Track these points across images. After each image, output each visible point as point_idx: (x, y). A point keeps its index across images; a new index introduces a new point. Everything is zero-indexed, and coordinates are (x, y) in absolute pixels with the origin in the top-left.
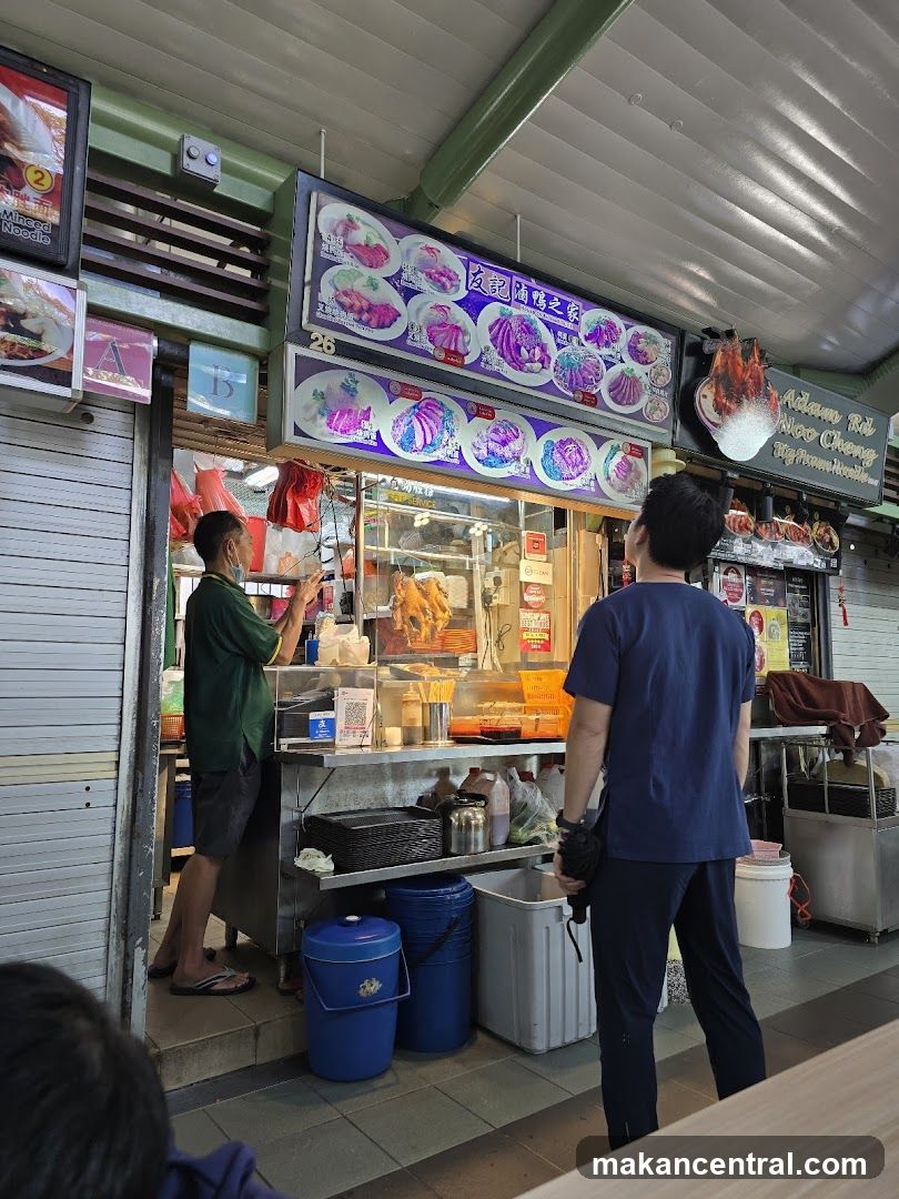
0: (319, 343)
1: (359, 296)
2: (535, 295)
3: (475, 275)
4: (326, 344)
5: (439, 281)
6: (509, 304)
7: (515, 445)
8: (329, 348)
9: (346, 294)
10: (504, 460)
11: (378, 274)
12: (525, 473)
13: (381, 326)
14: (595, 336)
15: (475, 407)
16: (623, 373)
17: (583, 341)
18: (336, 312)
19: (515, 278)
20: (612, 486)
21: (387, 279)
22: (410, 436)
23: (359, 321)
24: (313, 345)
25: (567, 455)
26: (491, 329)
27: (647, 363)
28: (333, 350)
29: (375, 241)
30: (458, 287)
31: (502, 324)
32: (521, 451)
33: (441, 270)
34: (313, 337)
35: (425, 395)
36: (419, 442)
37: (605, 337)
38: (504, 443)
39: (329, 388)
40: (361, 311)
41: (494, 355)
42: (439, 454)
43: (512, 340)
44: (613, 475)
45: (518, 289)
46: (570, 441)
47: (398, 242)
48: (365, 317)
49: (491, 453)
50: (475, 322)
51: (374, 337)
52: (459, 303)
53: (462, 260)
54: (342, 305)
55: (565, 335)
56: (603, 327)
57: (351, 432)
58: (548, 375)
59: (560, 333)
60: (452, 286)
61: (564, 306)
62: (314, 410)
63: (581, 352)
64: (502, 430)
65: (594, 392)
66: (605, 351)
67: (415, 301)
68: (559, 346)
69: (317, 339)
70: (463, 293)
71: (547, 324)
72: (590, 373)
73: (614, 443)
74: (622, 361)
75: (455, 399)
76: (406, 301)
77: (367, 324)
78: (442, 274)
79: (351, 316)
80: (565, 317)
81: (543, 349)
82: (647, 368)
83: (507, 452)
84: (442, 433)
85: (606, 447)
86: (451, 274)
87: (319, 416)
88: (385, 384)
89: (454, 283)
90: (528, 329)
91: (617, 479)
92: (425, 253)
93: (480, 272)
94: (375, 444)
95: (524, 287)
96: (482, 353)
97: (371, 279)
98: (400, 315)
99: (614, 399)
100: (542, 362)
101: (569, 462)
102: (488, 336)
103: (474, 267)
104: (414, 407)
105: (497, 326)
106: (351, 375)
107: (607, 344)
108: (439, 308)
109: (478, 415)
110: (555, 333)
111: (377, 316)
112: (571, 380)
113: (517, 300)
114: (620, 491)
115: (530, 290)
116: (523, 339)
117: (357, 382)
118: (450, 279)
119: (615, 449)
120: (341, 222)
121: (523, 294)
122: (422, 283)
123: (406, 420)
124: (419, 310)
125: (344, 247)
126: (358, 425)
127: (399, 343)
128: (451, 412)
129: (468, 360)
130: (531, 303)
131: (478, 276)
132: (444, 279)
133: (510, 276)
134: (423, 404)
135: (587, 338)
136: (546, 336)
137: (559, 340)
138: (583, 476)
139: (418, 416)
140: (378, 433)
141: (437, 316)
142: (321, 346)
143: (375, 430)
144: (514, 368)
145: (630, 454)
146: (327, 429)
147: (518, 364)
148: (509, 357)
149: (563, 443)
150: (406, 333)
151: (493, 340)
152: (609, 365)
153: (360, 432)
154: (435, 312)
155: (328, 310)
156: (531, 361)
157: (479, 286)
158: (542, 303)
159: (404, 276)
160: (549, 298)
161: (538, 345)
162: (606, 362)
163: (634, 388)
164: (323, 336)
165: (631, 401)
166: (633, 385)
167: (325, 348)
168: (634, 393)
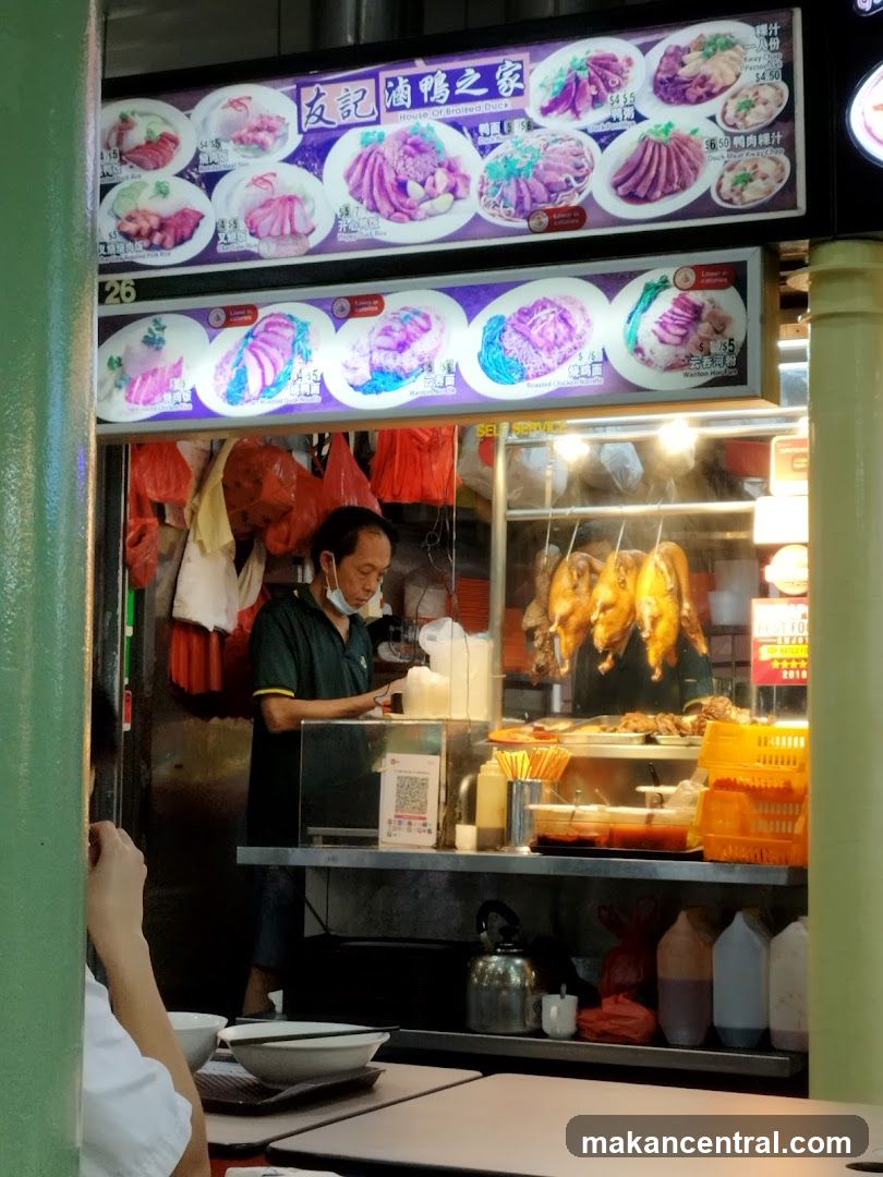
0: (115, 293)
1: (145, 214)
2: (425, 86)
3: (311, 105)
4: (124, 290)
5: (255, 141)
6: (377, 122)
7: (422, 346)
8: (128, 294)
9: (130, 219)
10: (399, 377)
11: (166, 174)
12: (444, 386)
13: (180, 241)
14: (568, 98)
15: (347, 304)
16: (645, 142)
17: (537, 118)
18: (121, 249)
19: (383, 75)
20: (648, 363)
21: (181, 175)
22: (240, 382)
23: (151, 247)
24: (109, 299)
25: (534, 332)
26: (348, 176)
27: (710, 95)
28: (133, 295)
29: (158, 131)
30: (285, 137)
31: (367, 160)
32: (436, 350)
33: (255, 122)
34: (107, 289)
35: (262, 313)
36: (254, 383)
37: (592, 90)
38: (402, 347)
39: (128, 350)
40: (151, 233)
41: (360, 213)
42: (287, 396)
43: (389, 178)
44: (649, 342)
45: (390, 91)
46: (542, 304)
47: (188, 116)
48: (157, 238)
49: (379, 370)
50: (320, 176)
51: (173, 259)
52: (290, 160)
53: (287, 93)
54: (127, 236)
55: (496, 126)
56: (583, 75)
57: (157, 399)
58: (471, 206)
59: (483, 128)
60: (276, 138)
61: (488, 78)
62: (110, 384)
63: (534, 140)
64: (397, 326)
65: (576, 201)
66: (594, 118)
67: (221, 187)
68: (483, 150)
69: (112, 289)
70: (294, 141)
71: (456, 124)
72: (560, 170)
73: (653, 277)
74: (639, 118)
75: (311, 302)
76: (209, 191)
77: (161, 246)
78: (258, 129)
79: (140, 244)
80: (494, 94)
81: (451, 169)
82: (713, 106)
83: (408, 360)
84: (291, 362)
85: (631, 293)
86: (274, 123)
87: (116, 390)
88: (201, 316)
89: (278, 133)
90: (416, 146)
91: (661, 347)
92: (231, 111)
93: (319, 95)
94: (189, 407)
95: (401, 80)
96: (337, 220)
97: (158, 185)
98: (202, 217)
99: (631, 197)
100: (453, 190)
101: (540, 342)
102: (345, 188)
103: (308, 94)
104: (247, 337)
105: (359, 166)
106: (156, 322)
107: (597, 101)
108: (261, 180)
109: (353, 313)
110: (474, 132)
111: (172, 231)
112: (520, 200)
113: (392, 109)
114: (671, 368)
115: (414, 81)
116: (410, 168)
117: (163, 328)
118: (271, 130)
119: (653, 291)
120: (114, 129)
121: (403, 93)
122: (231, 155)
123: (233, 360)
124: (229, 197)
125: (121, 160)
126: (165, 387)
127: (209, 254)
128: (305, 325)
129: (314, 240)
130: (418, 101)
131: (316, 106)
132: (262, 135)
133: (375, 76)
134: (261, 327)
135: (545, 111)
136: (457, 145)
137: (482, 141)
138: (574, 360)
139: (252, 348)
140: (194, 392)
141: (259, 194)
142: (118, 295)
143: (188, 387)
144: (400, 221)
145: (697, 287)
146: (125, 405)
147: (403, 211)
148: (385, 207)
149: (525, 313)
150: (215, 238)
151: (355, 191)
152: (604, 139)
153: (167, 396)
154: (254, 189)
155: (111, 250)
156: (430, 197)
157: (320, 118)
158: (442, 89)
159: (203, 159)
160: (453, 77)
161: (440, 165)
162: (596, 136)
163: (678, 158)
164: (120, 282)
165: (675, 186)
166: (676, 153)
167: (123, 297)
168: (680, 168)
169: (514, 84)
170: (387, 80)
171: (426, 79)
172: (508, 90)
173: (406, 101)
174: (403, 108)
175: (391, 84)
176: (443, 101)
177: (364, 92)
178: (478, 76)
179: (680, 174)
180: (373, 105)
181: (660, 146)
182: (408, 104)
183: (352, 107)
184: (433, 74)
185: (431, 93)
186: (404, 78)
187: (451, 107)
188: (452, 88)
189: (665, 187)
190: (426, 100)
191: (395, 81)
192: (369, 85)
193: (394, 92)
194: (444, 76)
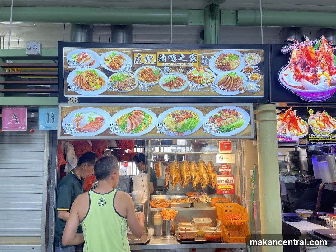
0: (71, 100)
2: (170, 57)
4: (74, 100)
8: (76, 101)
16: (228, 76)
24: (69, 102)
28: (77, 101)
34: (69, 99)
45: (160, 57)
61: (187, 57)
69: (70, 99)
80: (189, 61)
95: (163, 55)
115: (167, 56)
121: (164, 58)
142: (72, 101)
158: (175, 58)
160: (178, 56)
163: (236, 82)
164: (73, 97)
165: (234, 89)
166: (236, 81)
167: (74, 102)
168: (236, 85)
169: (194, 60)
170: (159, 54)
171: (170, 55)
172: (193, 61)
173: (165, 60)
174: (164, 62)
175: (160, 56)
176: (175, 62)
177: (153, 56)
178: (185, 56)
179: (236, 86)
180: (155, 60)
181: (232, 78)
182: (165, 61)
183: (149, 60)
184: (172, 54)
185: (172, 59)
186: (164, 54)
187: (177, 63)
188: (178, 59)
189: (232, 88)
190: (170, 61)
191: (162, 55)
192: (154, 55)
193: (161, 58)
194: (175, 55)
